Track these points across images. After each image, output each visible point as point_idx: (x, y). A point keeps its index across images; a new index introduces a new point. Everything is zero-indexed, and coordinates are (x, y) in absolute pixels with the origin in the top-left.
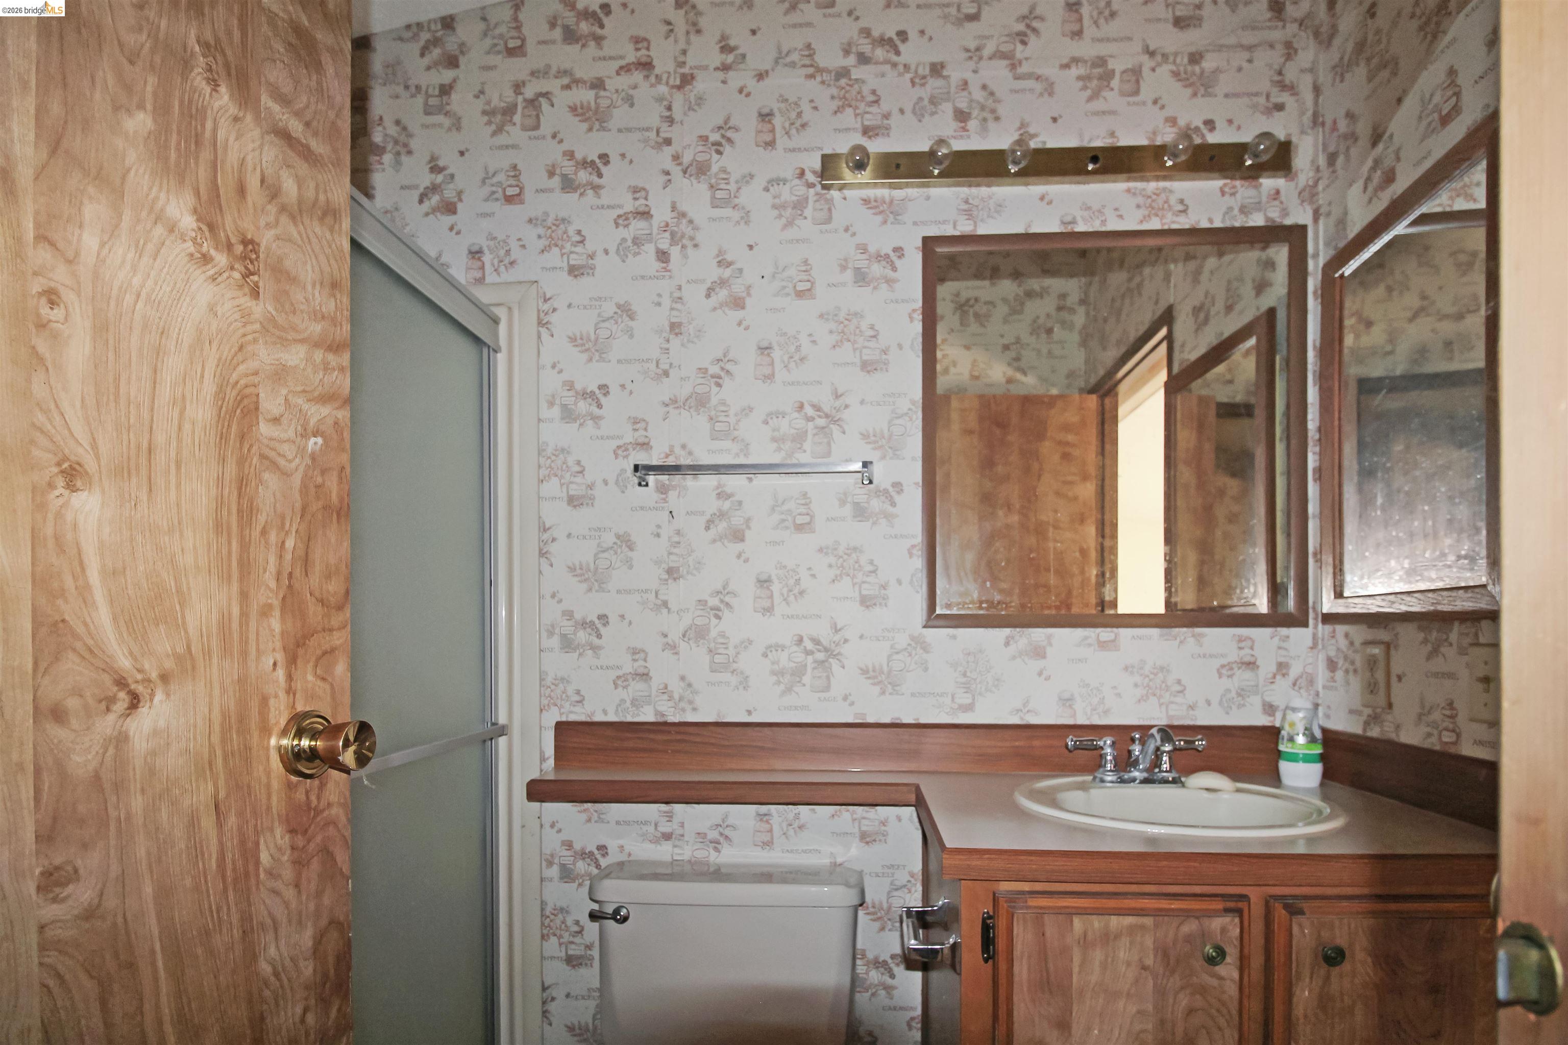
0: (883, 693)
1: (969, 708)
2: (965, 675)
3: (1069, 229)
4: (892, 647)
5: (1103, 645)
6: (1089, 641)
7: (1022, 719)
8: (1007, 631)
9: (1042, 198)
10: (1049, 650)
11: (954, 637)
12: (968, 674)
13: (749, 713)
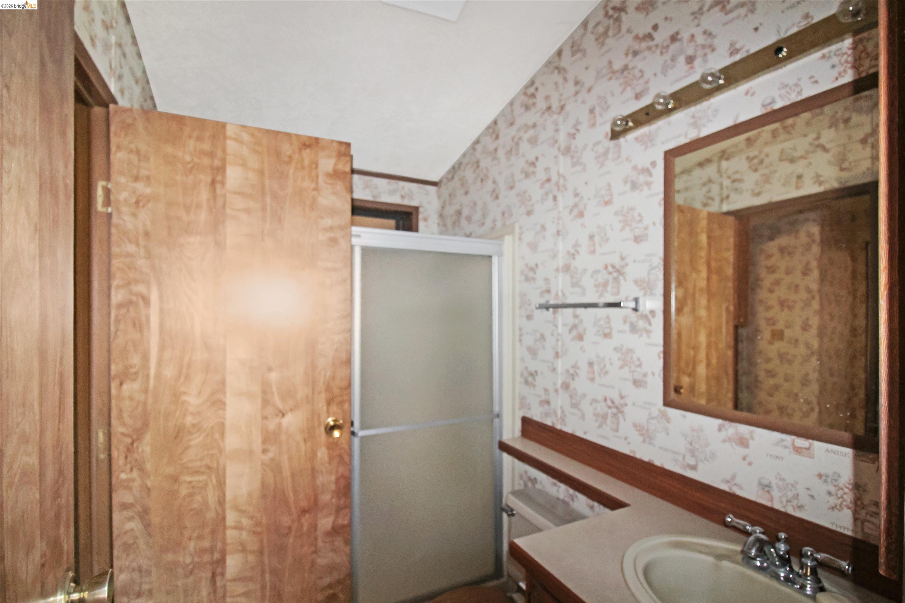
0: (644, 441)
1: (694, 468)
2: (691, 444)
3: (769, 109)
4: (649, 414)
5: (798, 450)
6: (785, 443)
7: (730, 488)
8: (720, 421)
9: (747, 94)
10: (751, 442)
11: (685, 417)
12: (693, 444)
13: (585, 433)
